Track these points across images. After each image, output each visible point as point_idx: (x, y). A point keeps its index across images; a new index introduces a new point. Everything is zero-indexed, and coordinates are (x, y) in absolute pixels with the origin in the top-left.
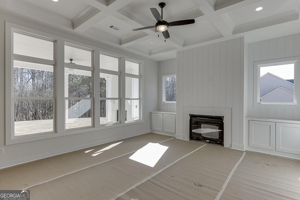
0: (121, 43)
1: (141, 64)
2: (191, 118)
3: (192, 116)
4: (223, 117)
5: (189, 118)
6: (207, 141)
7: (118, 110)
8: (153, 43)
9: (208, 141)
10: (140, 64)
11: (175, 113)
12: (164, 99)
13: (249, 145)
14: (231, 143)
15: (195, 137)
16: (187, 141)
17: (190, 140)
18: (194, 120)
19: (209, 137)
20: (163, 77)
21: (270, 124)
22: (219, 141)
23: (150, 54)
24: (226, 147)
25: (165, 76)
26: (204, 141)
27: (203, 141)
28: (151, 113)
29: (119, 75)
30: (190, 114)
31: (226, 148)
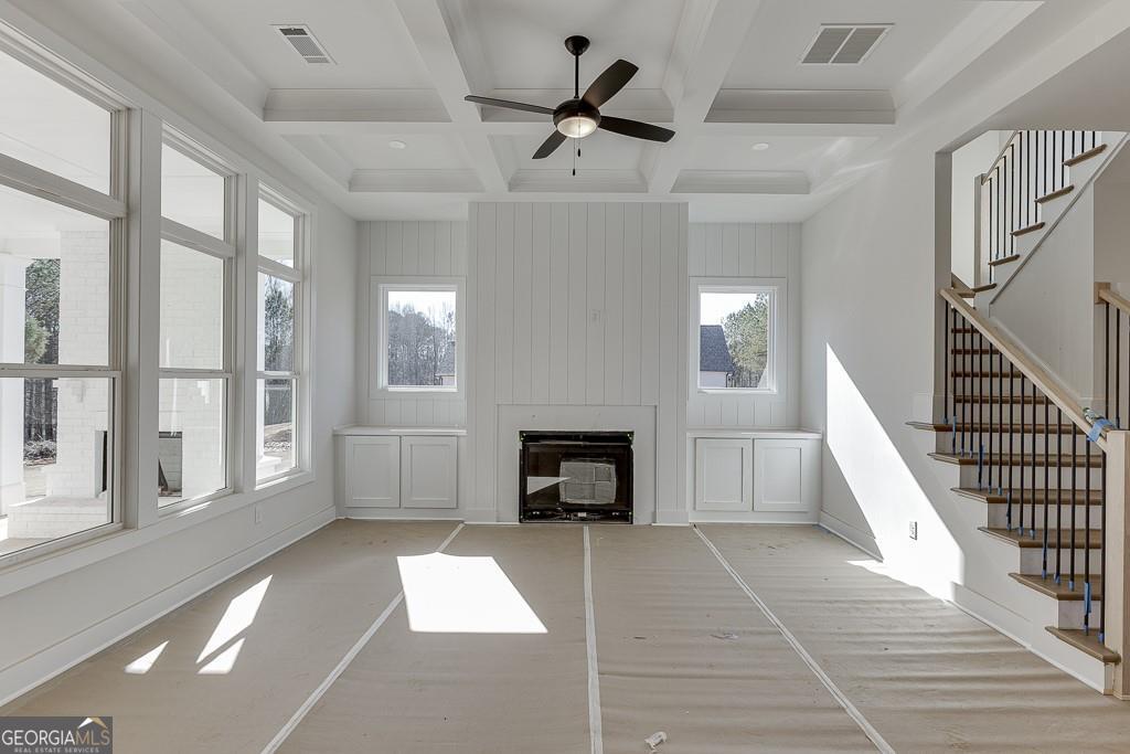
0: (268, 110)
1: (308, 220)
2: (524, 446)
3: (529, 438)
4: (632, 433)
5: (519, 445)
6: (580, 515)
7: (106, 433)
8: (402, 146)
9: (584, 515)
10: (298, 219)
11: (463, 432)
12: (383, 378)
13: (695, 508)
14: (653, 509)
15: (538, 508)
16: (511, 529)
17: (520, 521)
18: (532, 450)
19: (586, 502)
20: (381, 286)
21: (739, 444)
22: (619, 509)
23: (352, 184)
24: (641, 523)
25: (386, 285)
26: (570, 519)
27: (566, 519)
28: (336, 437)
29: (230, 259)
30: (521, 432)
31: (640, 527)
